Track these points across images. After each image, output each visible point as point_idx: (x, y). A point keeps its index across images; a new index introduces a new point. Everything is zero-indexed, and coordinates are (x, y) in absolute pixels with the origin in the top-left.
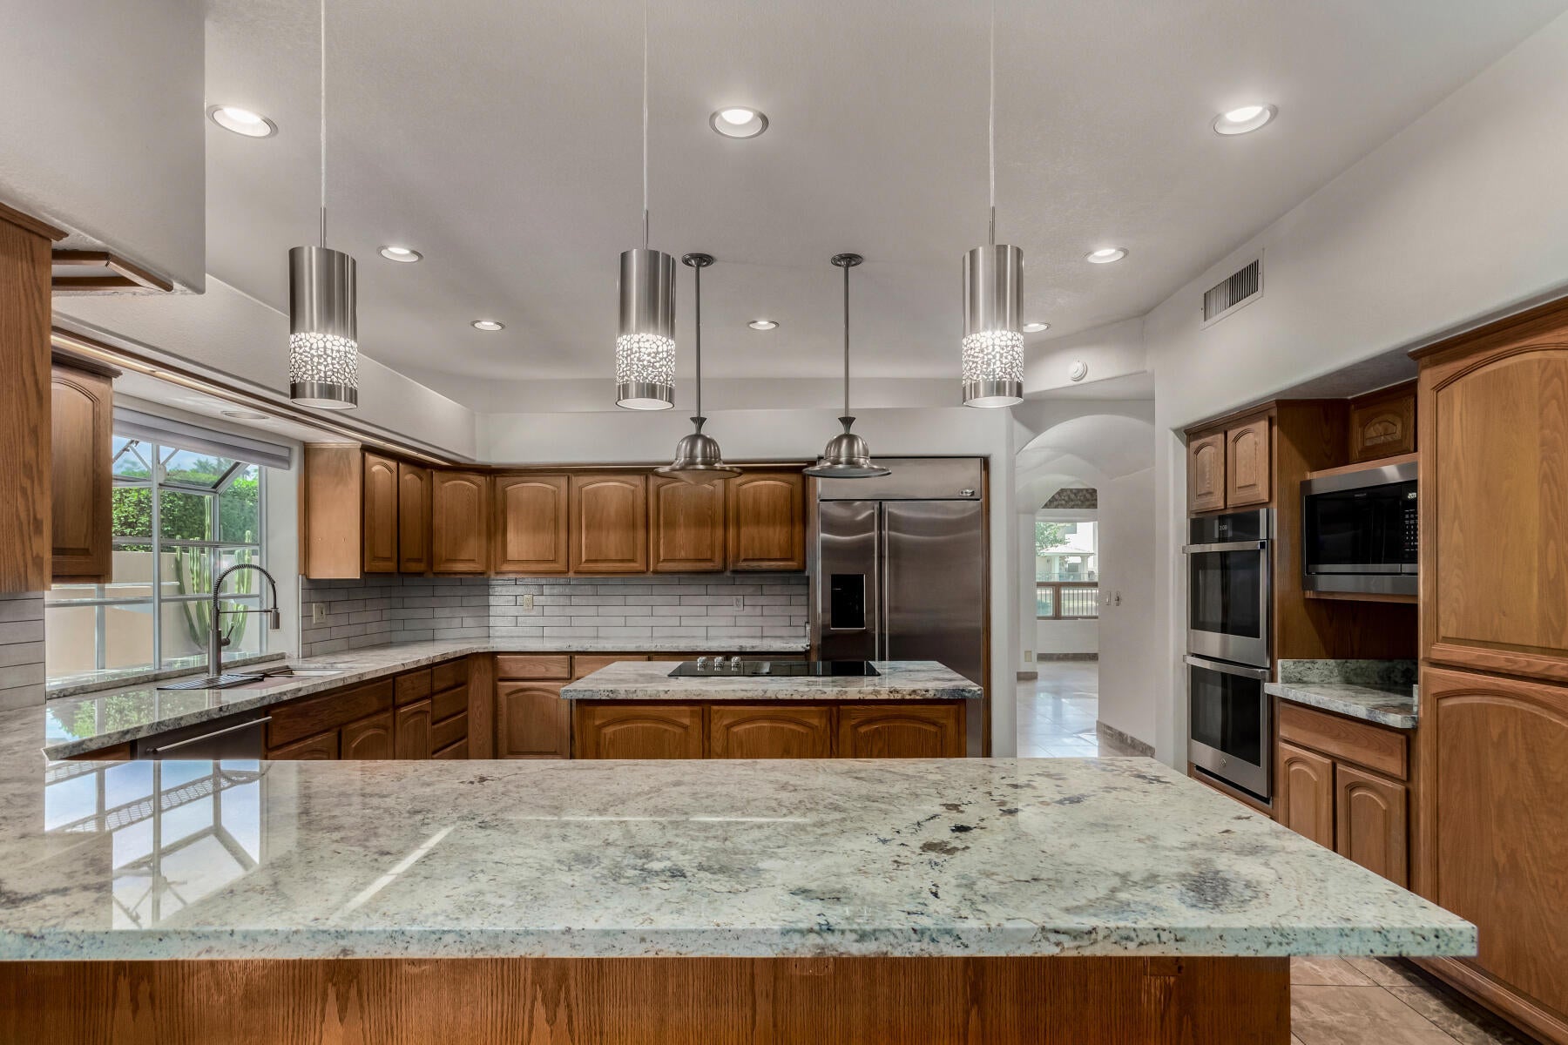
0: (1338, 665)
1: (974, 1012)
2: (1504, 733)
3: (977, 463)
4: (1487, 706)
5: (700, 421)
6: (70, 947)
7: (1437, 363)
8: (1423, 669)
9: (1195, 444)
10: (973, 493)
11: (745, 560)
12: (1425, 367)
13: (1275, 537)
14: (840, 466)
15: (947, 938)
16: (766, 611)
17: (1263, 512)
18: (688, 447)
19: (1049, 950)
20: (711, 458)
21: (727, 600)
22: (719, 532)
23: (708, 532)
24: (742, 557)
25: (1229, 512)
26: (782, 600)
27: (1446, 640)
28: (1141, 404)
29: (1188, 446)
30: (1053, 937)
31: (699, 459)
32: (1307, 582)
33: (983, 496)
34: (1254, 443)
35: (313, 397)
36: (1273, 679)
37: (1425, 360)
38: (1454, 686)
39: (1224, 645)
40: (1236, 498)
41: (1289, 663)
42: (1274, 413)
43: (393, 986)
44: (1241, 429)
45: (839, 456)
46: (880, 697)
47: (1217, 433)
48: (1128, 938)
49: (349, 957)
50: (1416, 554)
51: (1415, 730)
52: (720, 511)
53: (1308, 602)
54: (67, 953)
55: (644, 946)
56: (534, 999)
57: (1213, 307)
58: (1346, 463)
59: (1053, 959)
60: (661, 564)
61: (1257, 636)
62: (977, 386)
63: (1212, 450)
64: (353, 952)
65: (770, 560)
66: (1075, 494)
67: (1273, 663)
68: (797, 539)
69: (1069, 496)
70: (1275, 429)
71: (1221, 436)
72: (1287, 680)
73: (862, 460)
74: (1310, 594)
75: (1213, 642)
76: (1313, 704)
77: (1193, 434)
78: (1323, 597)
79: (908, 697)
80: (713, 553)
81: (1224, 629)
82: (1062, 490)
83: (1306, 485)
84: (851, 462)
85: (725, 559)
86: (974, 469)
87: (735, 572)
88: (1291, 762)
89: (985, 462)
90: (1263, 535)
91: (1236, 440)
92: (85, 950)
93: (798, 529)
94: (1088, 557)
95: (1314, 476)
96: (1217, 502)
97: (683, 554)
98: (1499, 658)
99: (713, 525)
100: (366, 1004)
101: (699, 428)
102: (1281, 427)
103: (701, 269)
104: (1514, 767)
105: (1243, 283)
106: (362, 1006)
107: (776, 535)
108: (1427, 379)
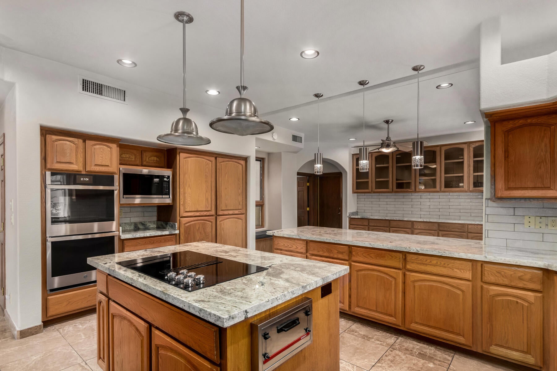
2: (199, 227)
4: (196, 223)
8: (178, 219)
9: (53, 137)
17: (116, 176)
25: (86, 173)
27: (187, 212)
29: (45, 136)
38: (188, 221)
40: (93, 168)
51: (179, 233)
76: (148, 236)
90: (116, 185)
91: (93, 145)
96: (77, 167)
98: (198, 214)
104: (201, 233)
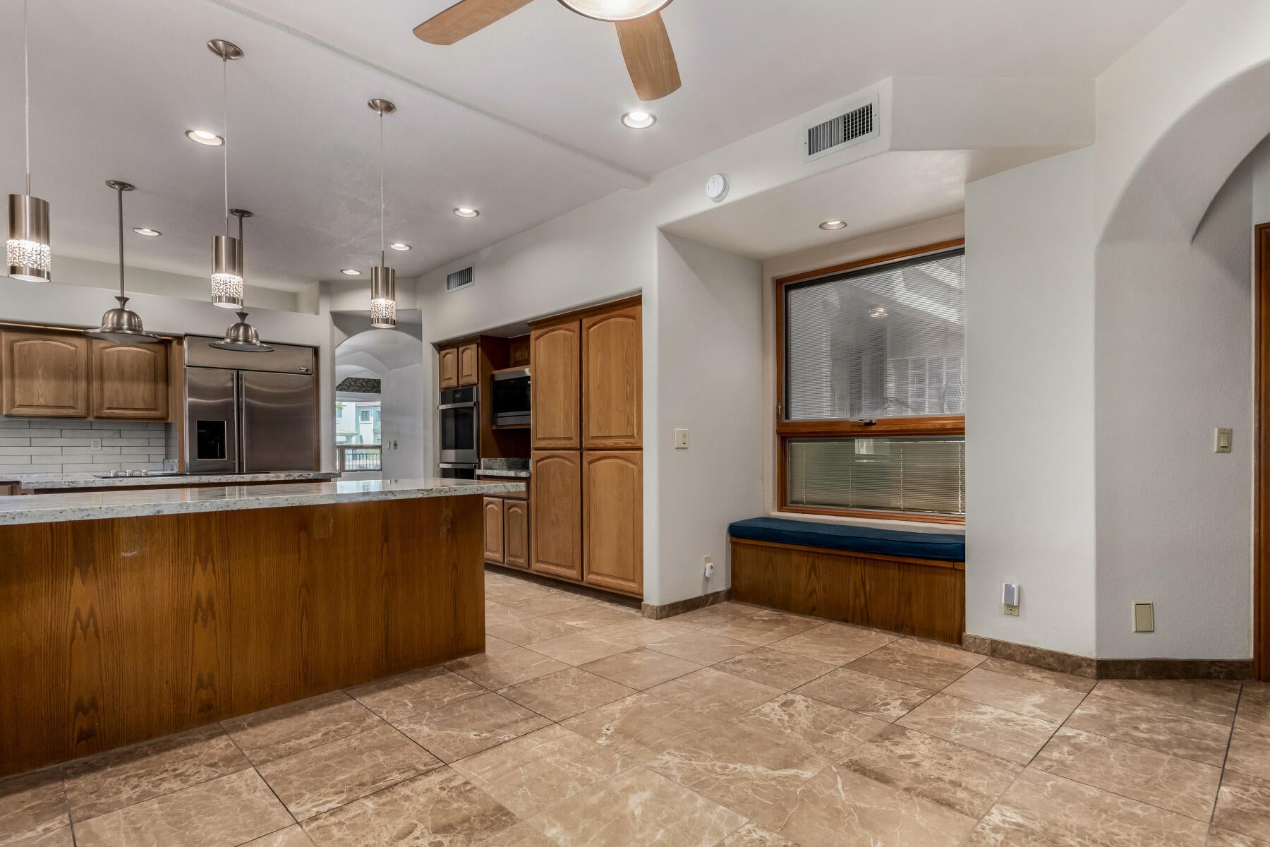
0: (506, 460)
1: (385, 546)
3: (310, 351)
4: (550, 462)
5: (123, 300)
6: (7, 518)
7: (536, 329)
8: (533, 452)
9: (443, 352)
10: (307, 370)
11: (109, 408)
12: (532, 330)
13: (480, 400)
14: (240, 343)
15: (390, 494)
16: (125, 451)
17: (475, 389)
18: (115, 318)
19: (420, 496)
20: (135, 326)
21: (83, 442)
22: (82, 385)
23: (69, 385)
24: (106, 405)
25: (460, 388)
26: (140, 442)
27: (540, 439)
28: (413, 328)
29: (439, 353)
30: (421, 492)
31: (125, 327)
32: (493, 421)
33: (314, 373)
34: (470, 355)
35: (26, 274)
36: (480, 468)
37: (532, 327)
38: (541, 457)
39: (457, 455)
40: (463, 381)
41: (486, 460)
42: (479, 341)
43: (116, 564)
44: (465, 347)
45: (238, 336)
46: (279, 479)
47: (453, 348)
48: (442, 491)
49: (161, 514)
50: (530, 407)
51: (530, 477)
52: (82, 367)
53: (494, 432)
54: (5, 521)
55: (287, 502)
56: (195, 560)
57: (452, 285)
58: (508, 367)
59: (421, 498)
60: (16, 409)
61: (473, 448)
62: (378, 319)
63: (451, 357)
64: (162, 512)
65: (134, 409)
66: (354, 382)
67: (480, 461)
68: (160, 394)
69: (350, 383)
70: (480, 349)
71: (455, 350)
72: (486, 468)
73: (254, 341)
74: (494, 428)
75: (451, 454)
76: (495, 475)
77: (441, 347)
78: (500, 428)
79: (297, 479)
80: (76, 400)
81: (456, 447)
82: (348, 378)
83: (493, 376)
84: (246, 340)
85: (88, 408)
86: (309, 354)
87: (98, 417)
88: (487, 504)
89: (316, 351)
90: (475, 399)
91: (463, 352)
92: (16, 519)
93: (161, 386)
94: (352, 436)
95: (496, 372)
96: (453, 383)
97: (42, 401)
98: (554, 444)
99: (76, 378)
100: (99, 575)
101: (124, 305)
102: (482, 348)
103: (123, 192)
105: (465, 276)
106: (96, 576)
107: (140, 392)
108: (533, 334)
